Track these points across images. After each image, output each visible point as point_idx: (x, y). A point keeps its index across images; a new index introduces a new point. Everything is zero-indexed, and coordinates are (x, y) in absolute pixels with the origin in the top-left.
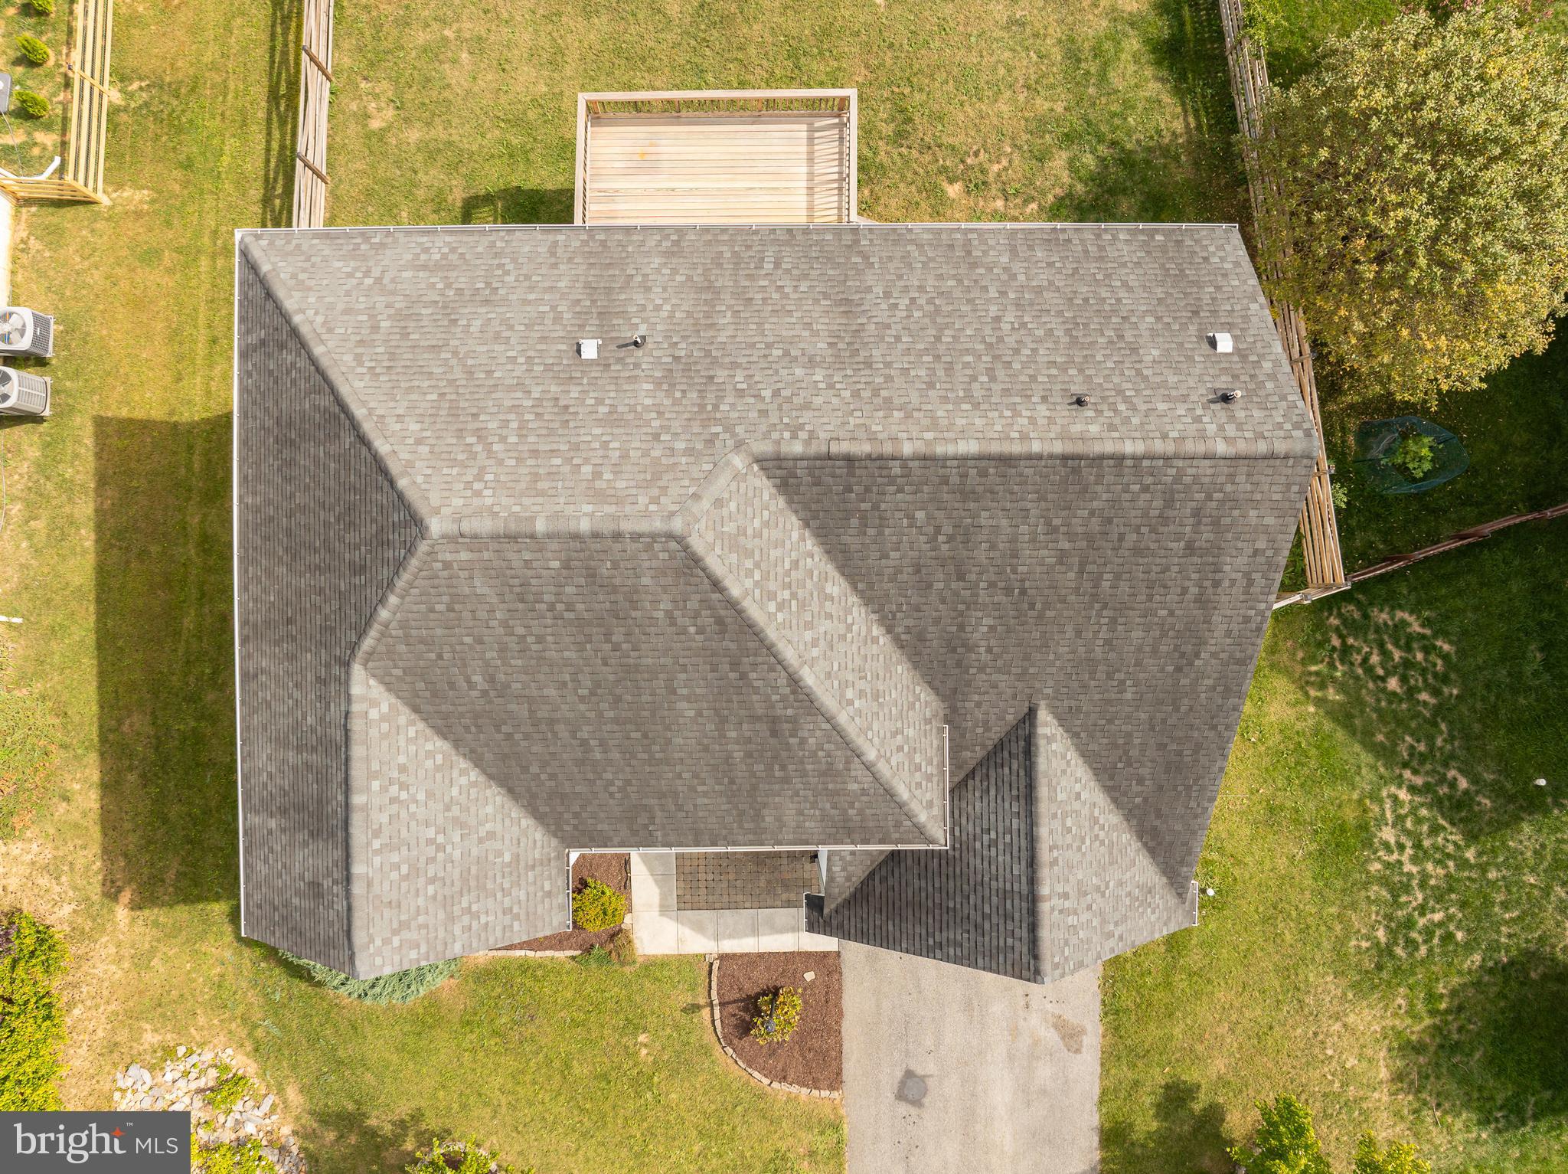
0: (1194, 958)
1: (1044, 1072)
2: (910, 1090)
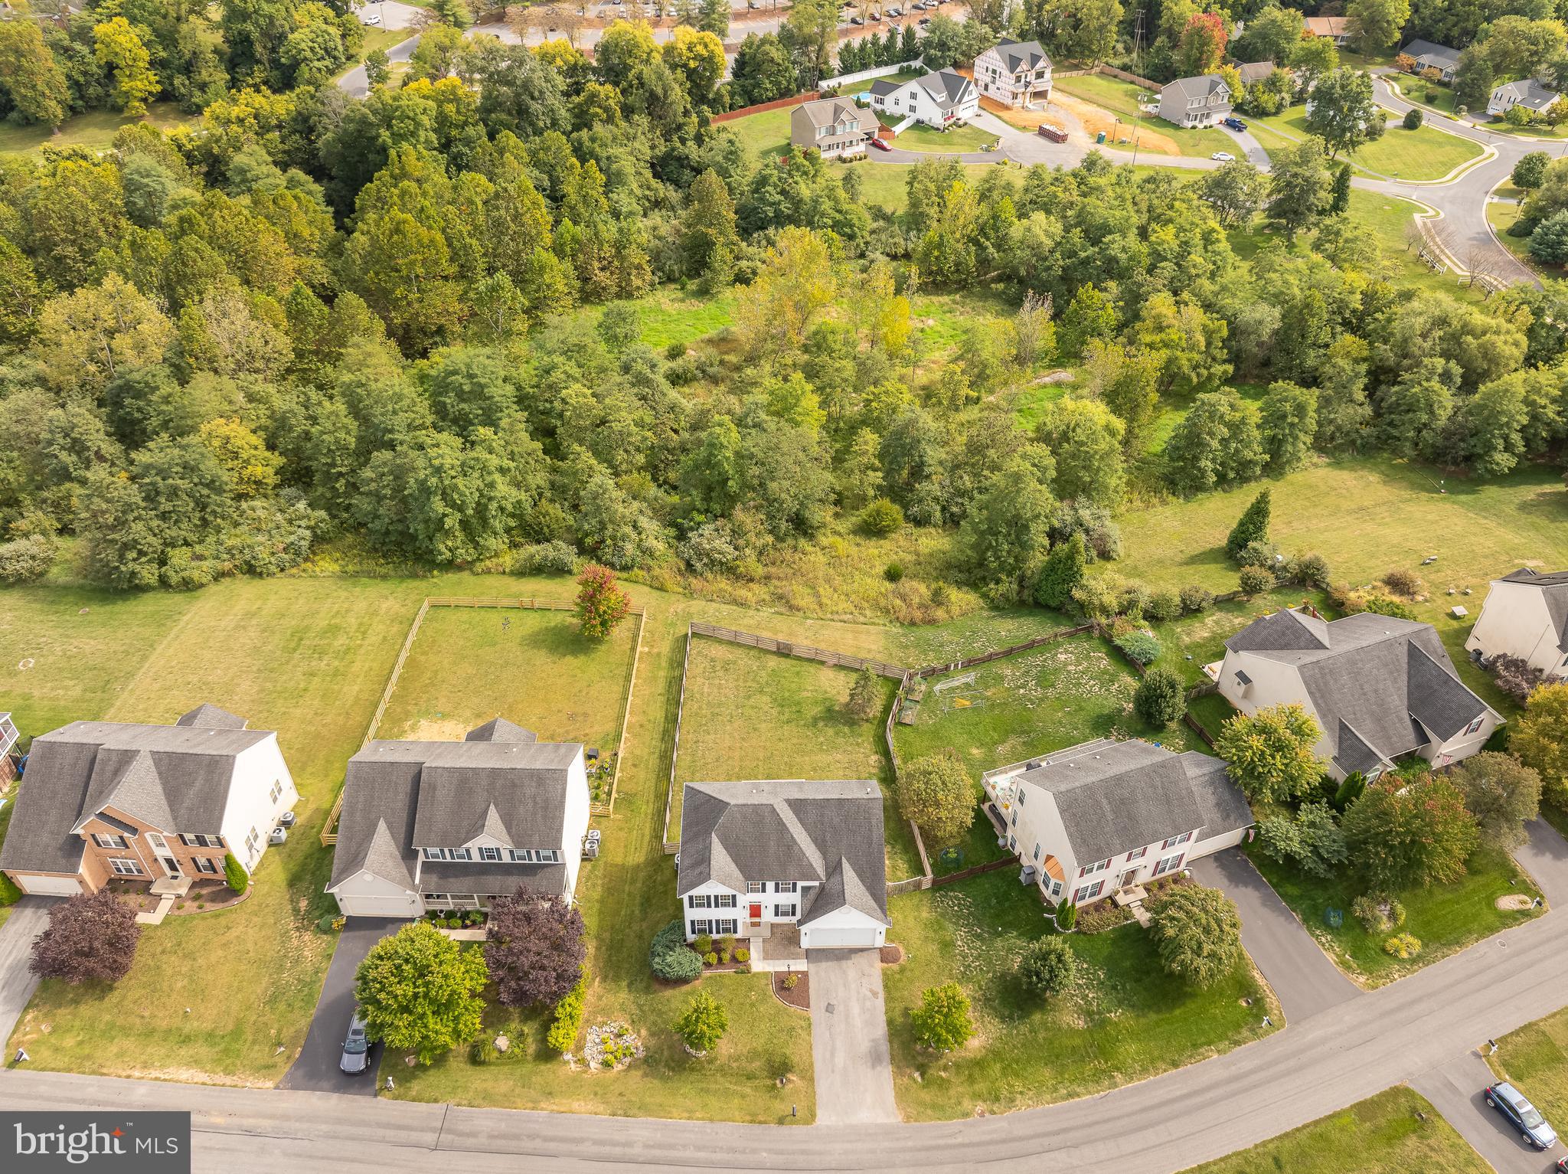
0: (908, 974)
1: (868, 1004)
2: (830, 1008)
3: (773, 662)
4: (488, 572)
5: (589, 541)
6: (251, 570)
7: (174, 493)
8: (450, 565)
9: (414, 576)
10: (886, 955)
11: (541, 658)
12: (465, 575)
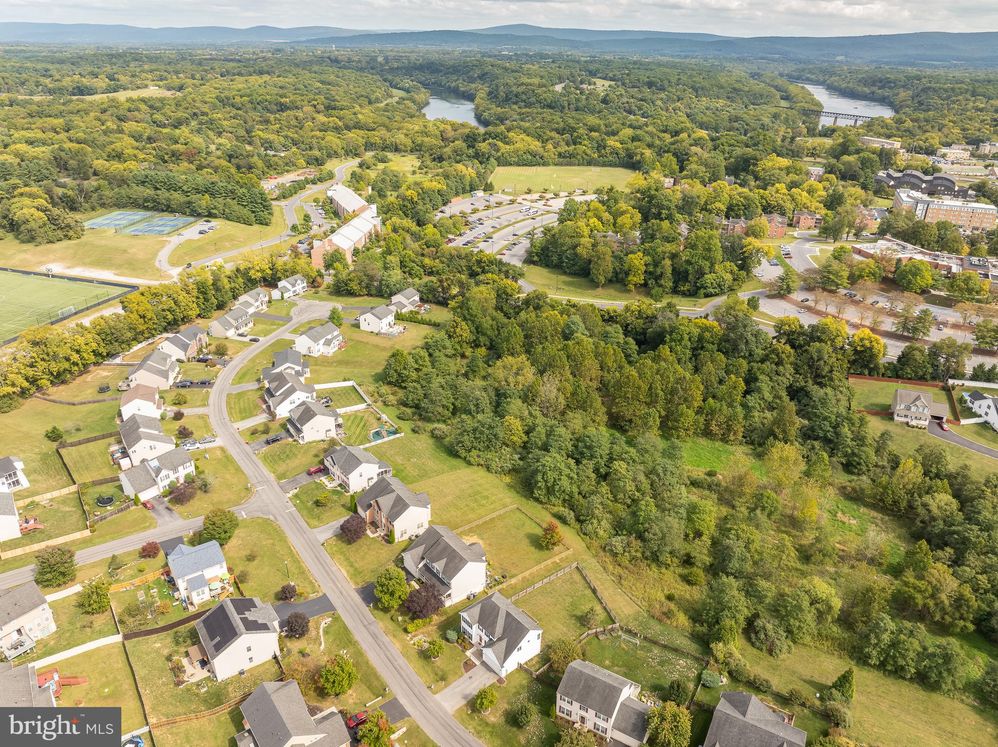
0: (499, 689)
1: (480, 685)
2: (470, 678)
3: (588, 592)
4: (547, 509)
5: (581, 518)
6: (488, 469)
7: (482, 433)
8: (537, 500)
9: (525, 497)
10: (500, 681)
11: (527, 542)
12: (540, 506)
